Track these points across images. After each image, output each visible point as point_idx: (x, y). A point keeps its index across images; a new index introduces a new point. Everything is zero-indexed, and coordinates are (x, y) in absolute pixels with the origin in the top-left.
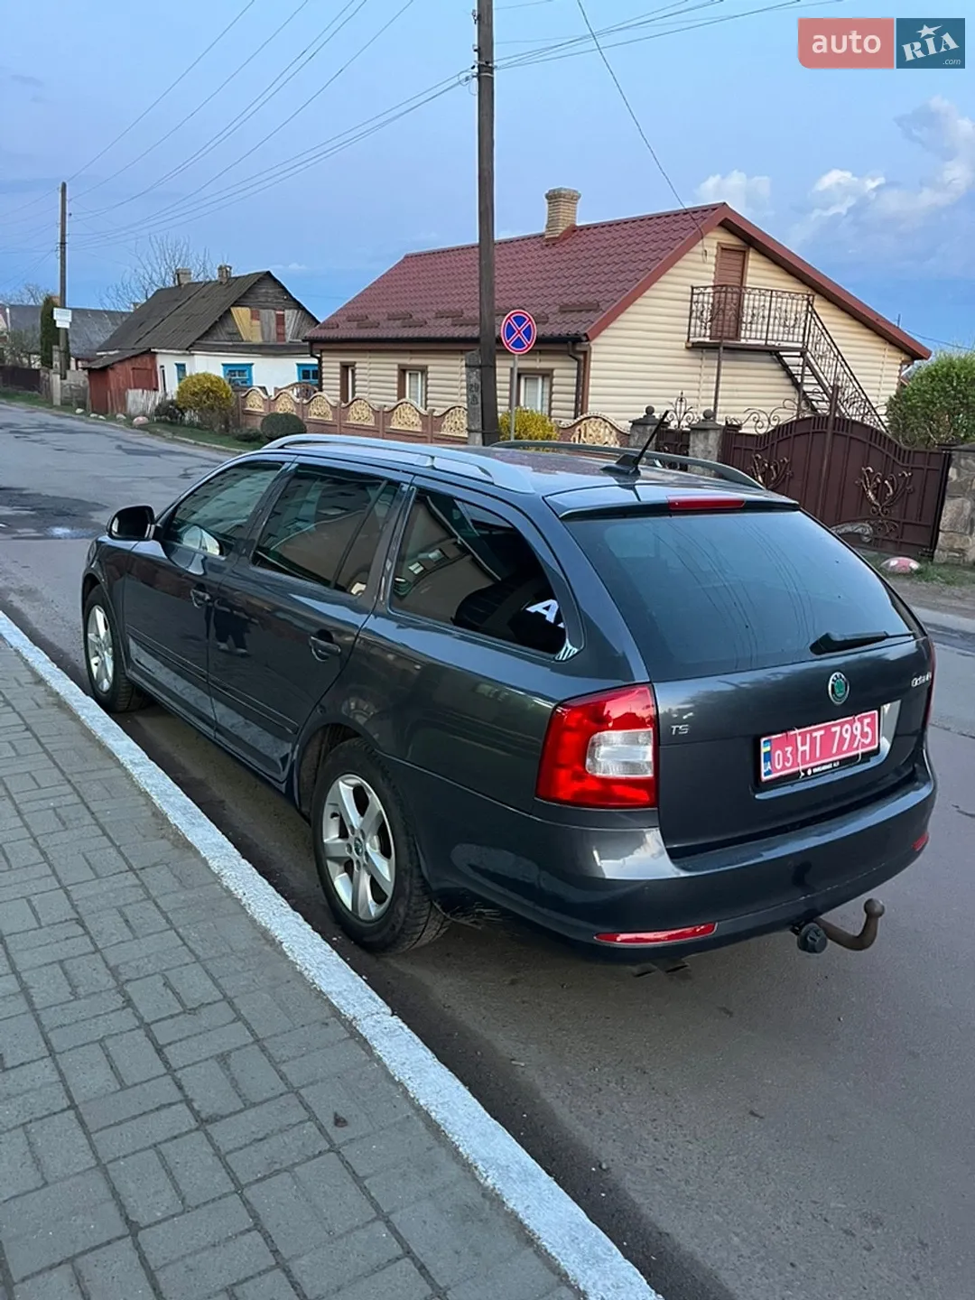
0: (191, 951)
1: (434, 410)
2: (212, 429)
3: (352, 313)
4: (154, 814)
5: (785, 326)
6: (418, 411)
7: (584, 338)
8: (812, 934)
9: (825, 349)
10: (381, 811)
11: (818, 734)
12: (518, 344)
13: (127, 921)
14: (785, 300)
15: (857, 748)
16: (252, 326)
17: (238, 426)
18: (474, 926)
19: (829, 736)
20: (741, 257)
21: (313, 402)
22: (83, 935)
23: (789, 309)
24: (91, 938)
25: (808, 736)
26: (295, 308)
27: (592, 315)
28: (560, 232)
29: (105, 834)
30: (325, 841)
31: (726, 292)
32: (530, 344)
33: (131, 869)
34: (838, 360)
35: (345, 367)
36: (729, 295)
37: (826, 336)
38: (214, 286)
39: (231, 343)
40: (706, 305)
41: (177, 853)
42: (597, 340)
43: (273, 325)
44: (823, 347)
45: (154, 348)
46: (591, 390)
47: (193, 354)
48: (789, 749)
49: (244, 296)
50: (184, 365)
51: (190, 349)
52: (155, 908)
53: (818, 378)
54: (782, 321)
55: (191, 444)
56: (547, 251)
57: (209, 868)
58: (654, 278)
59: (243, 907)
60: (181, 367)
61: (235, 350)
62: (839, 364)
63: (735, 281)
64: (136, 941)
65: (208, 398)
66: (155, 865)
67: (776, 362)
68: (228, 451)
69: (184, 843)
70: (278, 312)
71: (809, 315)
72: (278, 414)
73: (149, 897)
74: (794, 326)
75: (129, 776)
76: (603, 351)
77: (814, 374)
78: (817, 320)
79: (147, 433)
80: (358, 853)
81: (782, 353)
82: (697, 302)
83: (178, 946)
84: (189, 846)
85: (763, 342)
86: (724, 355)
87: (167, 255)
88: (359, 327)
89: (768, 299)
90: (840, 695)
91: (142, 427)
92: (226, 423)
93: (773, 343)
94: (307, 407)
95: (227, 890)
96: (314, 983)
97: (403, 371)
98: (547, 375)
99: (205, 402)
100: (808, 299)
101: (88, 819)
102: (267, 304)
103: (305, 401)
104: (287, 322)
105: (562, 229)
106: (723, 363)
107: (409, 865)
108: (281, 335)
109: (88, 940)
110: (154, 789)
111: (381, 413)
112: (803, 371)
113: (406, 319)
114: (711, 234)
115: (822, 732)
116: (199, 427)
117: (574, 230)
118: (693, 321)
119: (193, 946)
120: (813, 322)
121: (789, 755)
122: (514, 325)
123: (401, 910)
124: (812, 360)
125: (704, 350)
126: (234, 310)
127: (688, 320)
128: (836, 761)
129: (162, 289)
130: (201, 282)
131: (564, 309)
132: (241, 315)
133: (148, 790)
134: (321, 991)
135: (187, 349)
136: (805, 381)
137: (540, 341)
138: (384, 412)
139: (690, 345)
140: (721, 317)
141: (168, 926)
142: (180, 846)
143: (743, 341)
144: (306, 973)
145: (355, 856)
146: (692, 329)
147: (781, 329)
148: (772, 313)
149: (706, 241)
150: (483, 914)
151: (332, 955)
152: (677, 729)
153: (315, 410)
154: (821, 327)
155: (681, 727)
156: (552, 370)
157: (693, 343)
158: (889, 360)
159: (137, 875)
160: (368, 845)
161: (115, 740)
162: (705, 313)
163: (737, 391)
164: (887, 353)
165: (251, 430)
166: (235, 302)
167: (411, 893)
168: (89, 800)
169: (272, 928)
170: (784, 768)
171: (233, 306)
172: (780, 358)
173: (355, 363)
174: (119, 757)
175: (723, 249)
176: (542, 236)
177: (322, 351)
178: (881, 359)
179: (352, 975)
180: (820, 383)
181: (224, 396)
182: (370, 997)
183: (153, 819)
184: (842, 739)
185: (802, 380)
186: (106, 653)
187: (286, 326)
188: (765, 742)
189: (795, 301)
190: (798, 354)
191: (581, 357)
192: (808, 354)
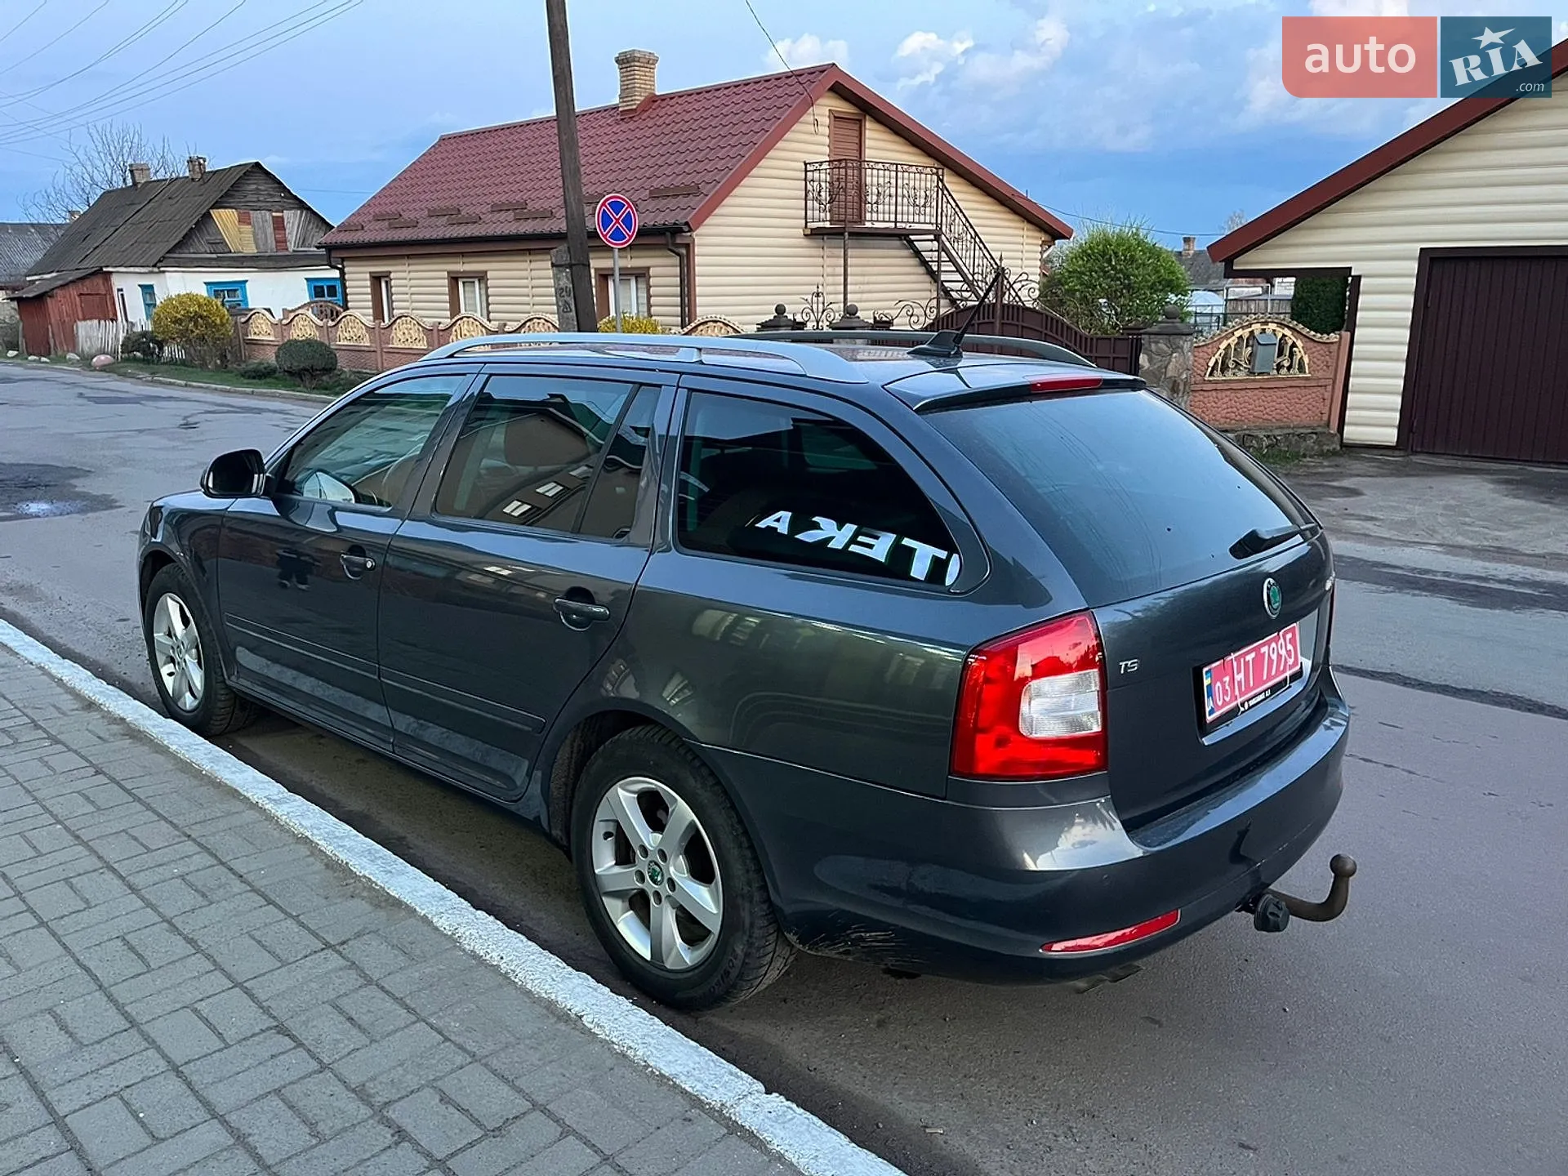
0: (461, 1047)
1: (505, 325)
2: (203, 365)
3: (381, 208)
4: (327, 866)
5: (915, 205)
6: (483, 326)
7: (686, 228)
8: (1272, 909)
9: (961, 231)
10: (693, 821)
11: (1250, 658)
12: (617, 235)
13: (350, 1019)
14: (912, 175)
15: (1284, 671)
16: (241, 233)
17: (239, 360)
18: (844, 957)
19: (1259, 658)
20: (856, 127)
21: (341, 324)
22: (294, 1048)
23: (917, 186)
24: (309, 1051)
25: (1242, 660)
26: (298, 209)
27: (693, 201)
28: (638, 102)
29: (270, 902)
30: (597, 871)
31: (845, 168)
32: (631, 235)
33: (328, 946)
34: (975, 242)
35: (376, 279)
36: (850, 172)
37: (960, 215)
38: (183, 185)
39: (214, 256)
40: (823, 184)
41: (382, 914)
42: (698, 231)
43: (270, 230)
44: (958, 228)
45: (107, 266)
46: (698, 290)
47: (164, 272)
48: (1227, 679)
49: (227, 195)
50: (151, 287)
51: (160, 264)
52: (383, 995)
53: (955, 264)
54: (911, 200)
55: (179, 385)
56: (624, 126)
57: (436, 929)
58: (761, 154)
59: (506, 976)
60: (148, 290)
61: (220, 264)
62: (977, 247)
63: (854, 155)
64: (374, 1045)
65: (196, 325)
66: (358, 935)
67: (908, 249)
68: (235, 392)
69: (386, 900)
70: (274, 214)
71: (940, 192)
72: (296, 341)
73: (369, 981)
74: (924, 206)
75: (270, 818)
76: (707, 242)
77: (952, 260)
78: (949, 198)
79: (115, 376)
80: (655, 882)
81: (912, 237)
82: (813, 180)
83: (439, 1044)
84: (397, 903)
85: (893, 225)
86: (849, 243)
87: (112, 149)
88: (392, 227)
89: (893, 174)
90: (1275, 606)
91: (105, 369)
92: (223, 357)
93: (903, 225)
94: (333, 330)
95: (474, 955)
96: (649, 1066)
97: (454, 279)
98: (641, 275)
99: (192, 332)
100: (937, 174)
101: (238, 887)
102: (259, 204)
103: (331, 323)
104: (288, 226)
105: (639, 98)
106: (850, 252)
107: (746, 889)
108: (282, 242)
109: (305, 1054)
110: (315, 832)
111: (435, 331)
112: (939, 257)
113: (452, 214)
114: (820, 101)
115: (1253, 655)
116: (183, 363)
117: (653, 100)
118: (810, 203)
119: (459, 1040)
120: (945, 199)
121: (1227, 687)
122: (611, 213)
123: (739, 949)
124: (947, 244)
125: (825, 237)
126: (214, 213)
127: (804, 202)
128: (1267, 690)
129: (109, 192)
130: (166, 180)
131: (656, 194)
132: (225, 219)
133: (308, 834)
134: (662, 1075)
135: (154, 266)
136: (943, 269)
137: (643, 232)
138: (439, 330)
139: (808, 232)
140: (842, 198)
141: (414, 1018)
142: (383, 904)
143: (868, 225)
144: (630, 1053)
145: (649, 886)
146: (810, 213)
147: (911, 208)
148: (900, 191)
149: (816, 109)
150: (862, 939)
151: (654, 1024)
152: (1126, 665)
153: (347, 335)
154: (954, 205)
155: (1130, 663)
156: (648, 268)
157: (812, 229)
158: (1030, 241)
159: (340, 954)
160: (672, 869)
161: (234, 773)
162: (823, 194)
163: (868, 283)
164: (1026, 233)
165: (261, 363)
166: (217, 202)
167: (752, 925)
168: (228, 858)
169: (559, 999)
170: (1225, 703)
171: (212, 208)
172: (911, 242)
173: (390, 272)
174: (249, 795)
175: (835, 117)
176: (615, 108)
177: (343, 259)
178: (1020, 240)
179: (692, 1047)
180: (959, 270)
181: (218, 321)
182: (731, 1074)
183: (330, 873)
184: (1270, 660)
185: (939, 266)
186: (187, 657)
187: (287, 231)
188: (1207, 672)
189: (923, 176)
190: (932, 237)
191: (684, 251)
192: (943, 238)
